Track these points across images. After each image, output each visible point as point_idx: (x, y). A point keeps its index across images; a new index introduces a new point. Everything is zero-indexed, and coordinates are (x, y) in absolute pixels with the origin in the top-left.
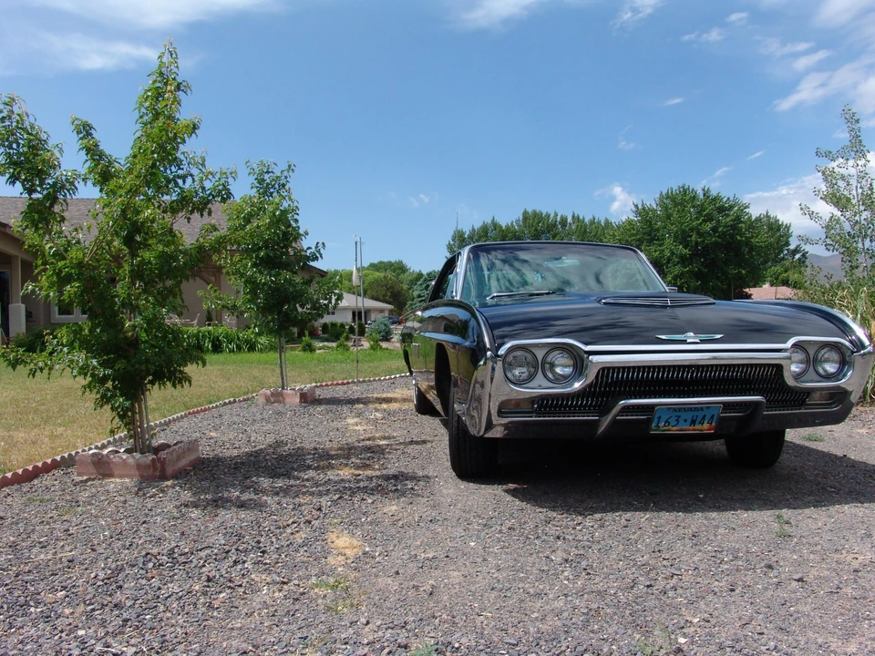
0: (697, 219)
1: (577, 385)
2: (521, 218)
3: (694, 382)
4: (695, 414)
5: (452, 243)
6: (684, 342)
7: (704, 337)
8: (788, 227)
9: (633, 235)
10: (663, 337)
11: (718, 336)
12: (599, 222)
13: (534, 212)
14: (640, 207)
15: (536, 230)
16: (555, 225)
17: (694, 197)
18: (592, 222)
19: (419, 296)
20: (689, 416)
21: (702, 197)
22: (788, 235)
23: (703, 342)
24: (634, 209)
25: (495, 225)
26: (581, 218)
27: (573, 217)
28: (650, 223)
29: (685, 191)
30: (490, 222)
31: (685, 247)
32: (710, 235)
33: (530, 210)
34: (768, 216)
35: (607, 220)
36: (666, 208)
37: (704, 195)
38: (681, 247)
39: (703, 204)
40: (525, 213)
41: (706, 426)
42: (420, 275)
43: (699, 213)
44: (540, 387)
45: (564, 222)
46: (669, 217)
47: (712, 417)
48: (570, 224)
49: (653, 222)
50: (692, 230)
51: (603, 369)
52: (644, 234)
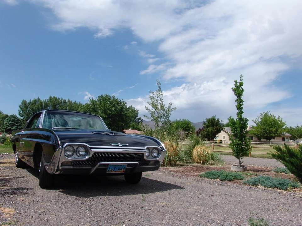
0: (110, 106)
1: (87, 157)
2: (49, 99)
3: (120, 157)
5: (21, 105)
6: (118, 146)
7: (123, 145)
8: (138, 111)
9: (89, 109)
10: (112, 144)
11: (127, 145)
12: (77, 103)
13: (54, 97)
14: (92, 100)
15: (54, 103)
16: (61, 103)
17: (110, 99)
18: (75, 103)
19: (6, 124)
20: (118, 168)
21: (112, 99)
22: (137, 114)
23: (123, 146)
24: (90, 100)
25: (39, 100)
26: (71, 101)
27: (68, 100)
28: (95, 105)
29: (107, 96)
30: (37, 98)
31: (105, 115)
32: (114, 111)
33: (52, 96)
34: (132, 107)
35: (80, 103)
36: (100, 101)
37: (113, 98)
38: (104, 114)
39: (112, 101)
40: (51, 97)
41: (122, 170)
42: (7, 116)
43: (111, 104)
44: (75, 158)
45: (65, 102)
46: (101, 104)
47: (124, 168)
48: (67, 103)
49: (96, 105)
50: (108, 109)
51: (94, 153)
52: (92, 109)
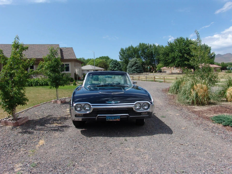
0: (184, 46)
2: (139, 45)
4: (115, 117)
5: (120, 52)
8: (210, 48)
9: (167, 50)
10: (107, 102)
11: (119, 102)
12: (160, 46)
13: (143, 44)
14: (170, 43)
15: (143, 48)
16: (148, 47)
17: (184, 40)
18: (158, 46)
19: (111, 66)
20: (114, 118)
21: (186, 40)
22: (210, 50)
23: (115, 103)
24: (168, 43)
25: (132, 47)
26: (155, 45)
27: (153, 45)
28: (172, 47)
29: (181, 38)
30: (131, 46)
31: (181, 54)
32: (188, 50)
33: (141, 43)
34: (205, 45)
35: (162, 46)
36: (176, 43)
37: (187, 40)
38: (180, 53)
39: (186, 42)
40: (140, 44)
41: (118, 119)
43: (185, 44)
44: (83, 112)
45: (151, 46)
46: (177, 45)
47: (119, 118)
48: (152, 47)
49: (173, 47)
50: (183, 49)
51: (94, 109)
52: (171, 50)
